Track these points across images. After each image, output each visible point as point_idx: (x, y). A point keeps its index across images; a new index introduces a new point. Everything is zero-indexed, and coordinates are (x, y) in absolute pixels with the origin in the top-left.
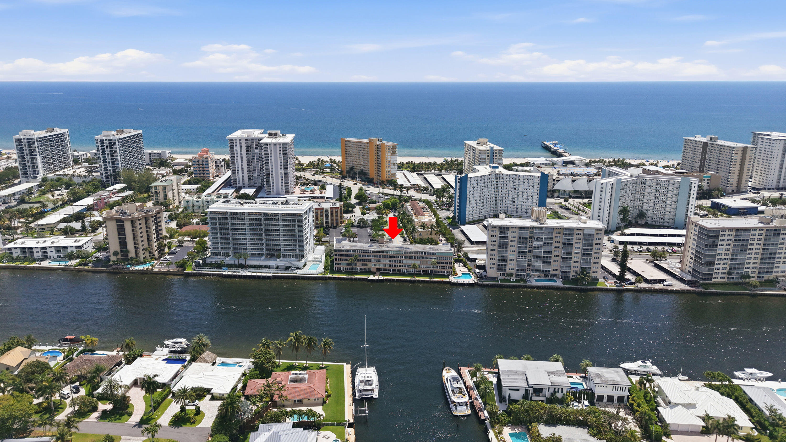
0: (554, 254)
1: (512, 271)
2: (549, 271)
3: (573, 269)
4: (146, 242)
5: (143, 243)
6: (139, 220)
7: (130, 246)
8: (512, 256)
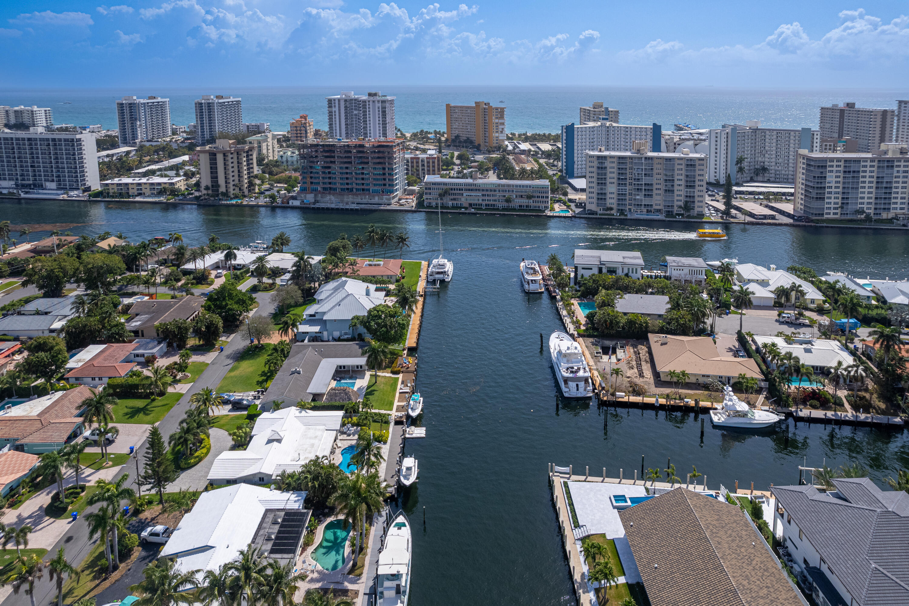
0: (655, 187)
1: (612, 206)
2: (651, 205)
3: (676, 203)
4: (236, 178)
5: (233, 179)
6: (232, 153)
7: (221, 181)
8: (612, 189)
